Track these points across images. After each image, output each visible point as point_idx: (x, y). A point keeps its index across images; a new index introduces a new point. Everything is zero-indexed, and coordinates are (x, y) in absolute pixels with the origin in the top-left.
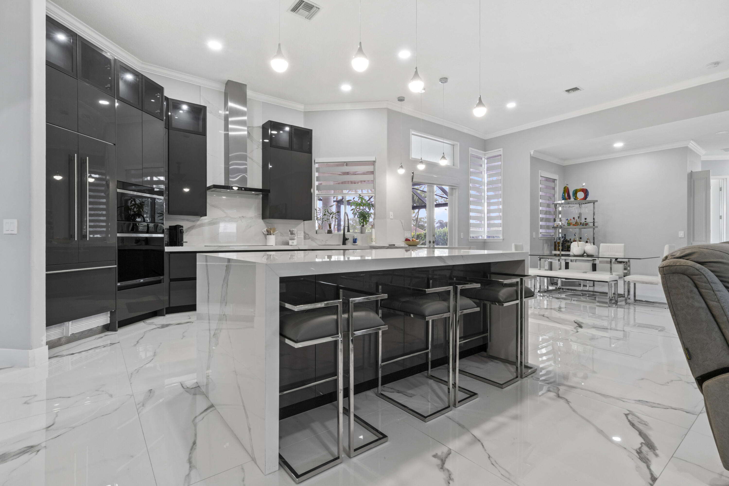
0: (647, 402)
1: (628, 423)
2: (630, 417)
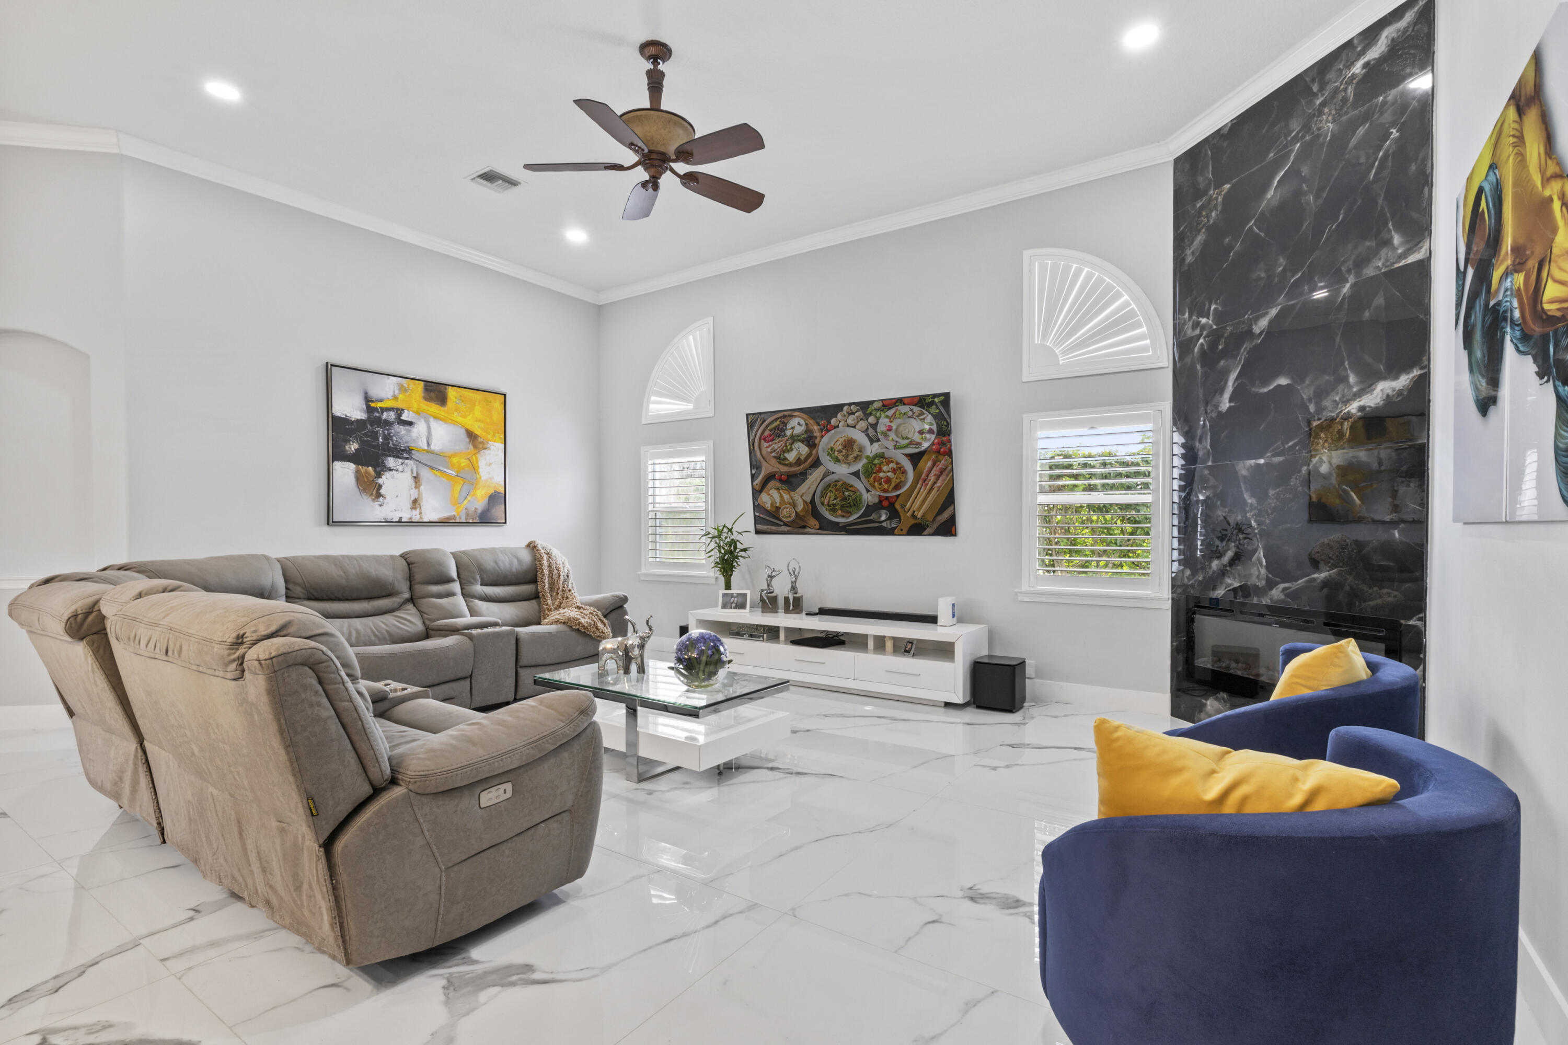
0: (28, 991)
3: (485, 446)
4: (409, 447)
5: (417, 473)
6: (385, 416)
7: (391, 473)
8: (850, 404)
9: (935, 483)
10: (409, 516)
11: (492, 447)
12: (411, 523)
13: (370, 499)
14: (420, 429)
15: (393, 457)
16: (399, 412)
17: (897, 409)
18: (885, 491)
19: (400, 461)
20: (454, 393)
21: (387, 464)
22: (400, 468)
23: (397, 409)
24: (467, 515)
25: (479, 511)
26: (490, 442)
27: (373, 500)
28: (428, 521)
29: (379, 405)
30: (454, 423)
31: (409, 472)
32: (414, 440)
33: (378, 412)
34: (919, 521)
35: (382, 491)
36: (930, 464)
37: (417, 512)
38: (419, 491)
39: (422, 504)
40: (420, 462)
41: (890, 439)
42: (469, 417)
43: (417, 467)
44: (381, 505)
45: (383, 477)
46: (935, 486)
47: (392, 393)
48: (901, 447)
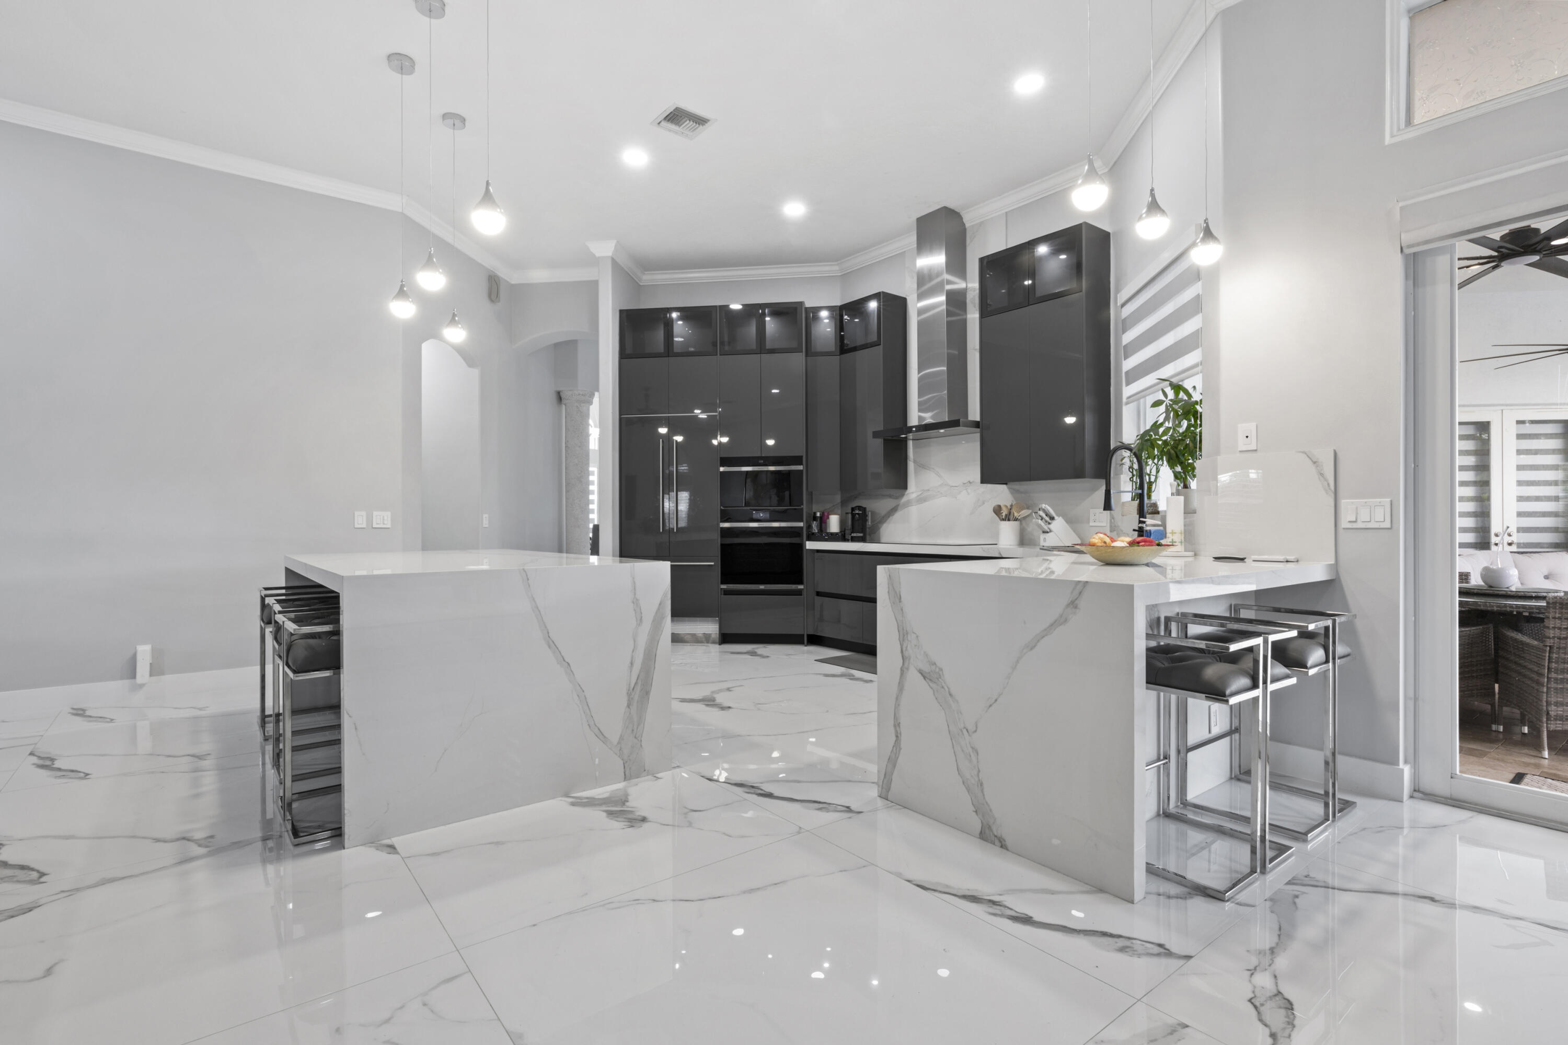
1: (32, 866)
2: (35, 875)
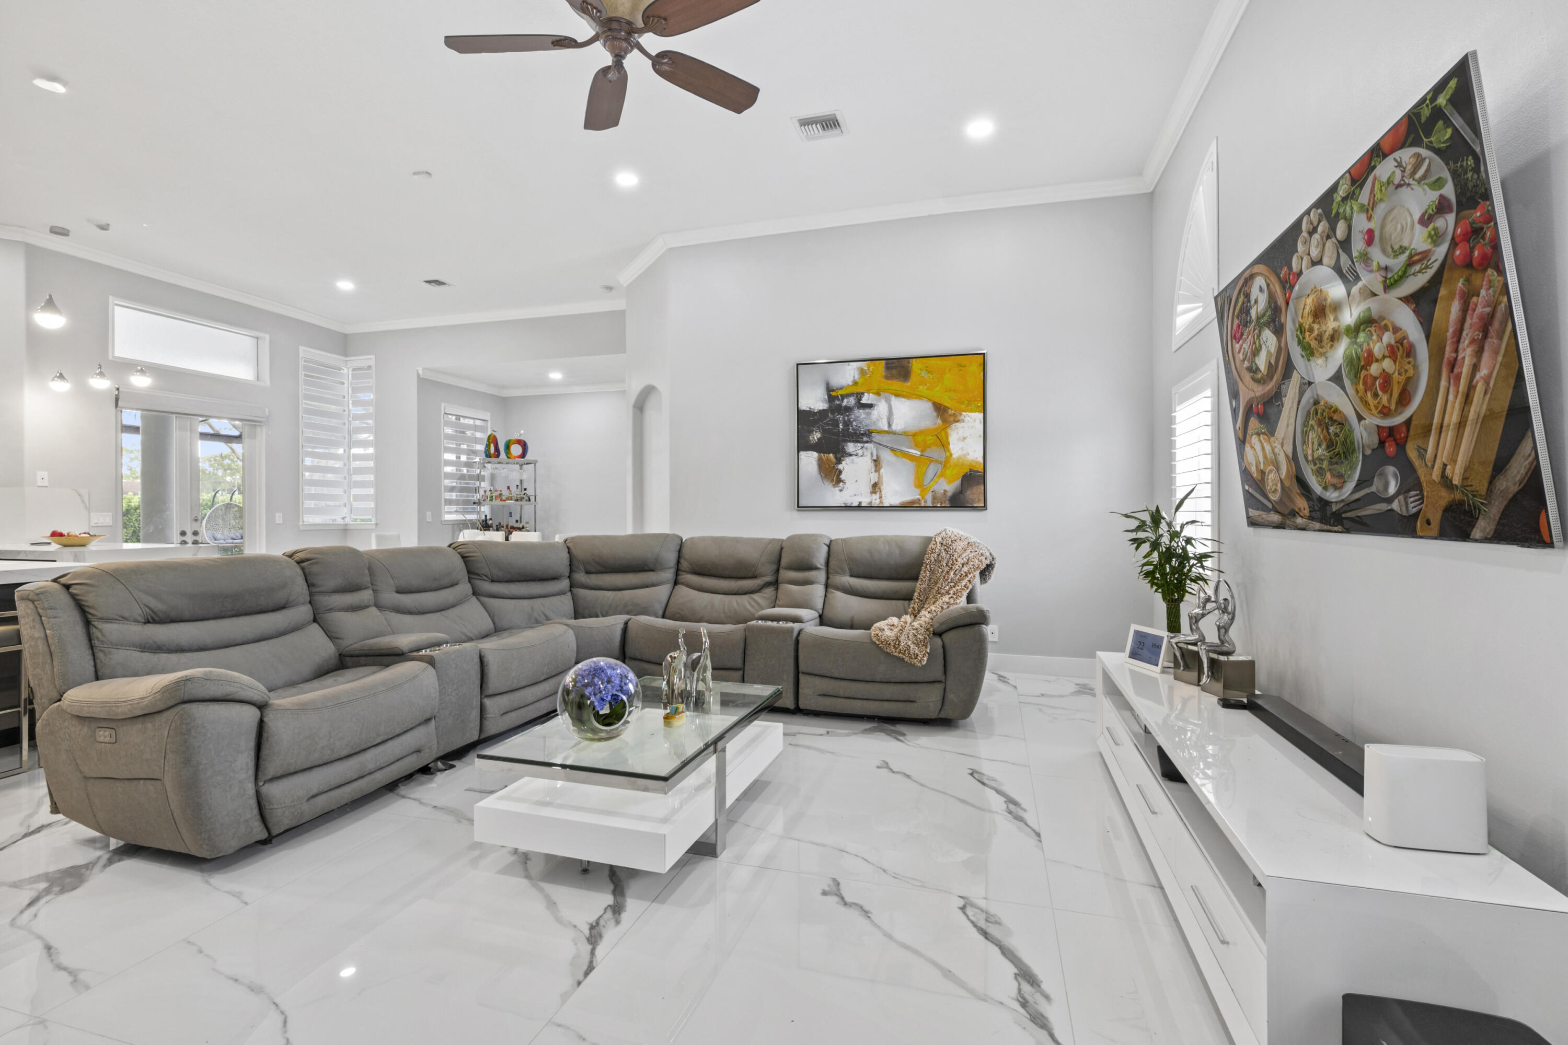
3: (956, 419)
4: (868, 430)
5: (877, 456)
6: (845, 402)
7: (851, 458)
8: (1308, 212)
9: (1475, 368)
10: (868, 500)
11: (967, 419)
12: (870, 508)
13: (831, 485)
14: (881, 409)
15: (853, 442)
16: (859, 396)
17: (1375, 179)
18: (1385, 412)
19: (860, 445)
20: (920, 365)
21: (847, 450)
22: (860, 452)
23: (857, 394)
24: (934, 498)
25: (949, 494)
26: (964, 413)
27: (834, 486)
28: (888, 505)
29: (840, 392)
30: (919, 397)
31: (869, 456)
32: (874, 422)
33: (839, 400)
34: (1458, 496)
35: (843, 477)
36: (1455, 308)
37: (877, 496)
38: (879, 474)
39: (882, 488)
40: (880, 444)
41: (1375, 264)
42: (937, 389)
43: (877, 450)
44: (841, 491)
45: (843, 462)
46: (1478, 376)
47: (852, 379)
48: (1396, 281)
